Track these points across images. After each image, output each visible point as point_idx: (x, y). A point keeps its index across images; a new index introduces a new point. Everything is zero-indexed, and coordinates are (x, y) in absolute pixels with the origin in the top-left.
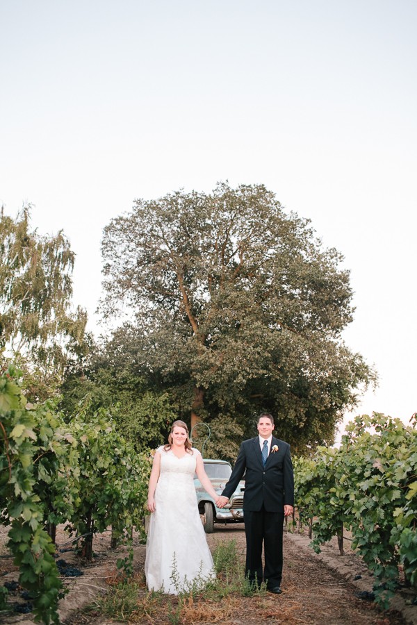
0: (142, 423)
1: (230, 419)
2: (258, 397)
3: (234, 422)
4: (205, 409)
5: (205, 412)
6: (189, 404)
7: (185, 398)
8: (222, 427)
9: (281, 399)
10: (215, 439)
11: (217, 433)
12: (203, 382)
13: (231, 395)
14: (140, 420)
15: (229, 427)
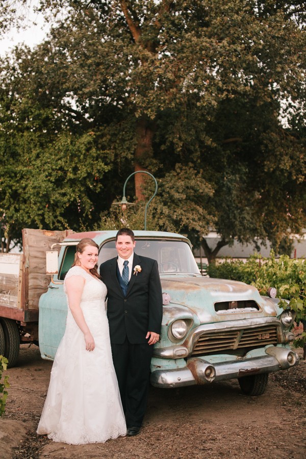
0: (53, 179)
1: (192, 171)
2: (235, 142)
3: (200, 175)
4: (155, 157)
5: (155, 161)
6: (129, 149)
7: (123, 140)
8: (181, 184)
9: (271, 141)
10: (171, 202)
11: (173, 192)
12: (147, 109)
13: (193, 132)
14: (50, 175)
15: (192, 183)
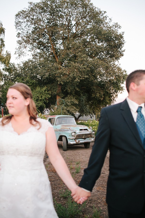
0: (36, 99)
1: (72, 97)
2: (84, 88)
3: (74, 98)
4: (62, 93)
5: (62, 94)
6: (55, 91)
7: (54, 89)
8: (69, 100)
9: (94, 89)
10: (67, 105)
11: (67, 103)
12: (61, 81)
13: (73, 87)
14: (35, 98)
15: (72, 100)
